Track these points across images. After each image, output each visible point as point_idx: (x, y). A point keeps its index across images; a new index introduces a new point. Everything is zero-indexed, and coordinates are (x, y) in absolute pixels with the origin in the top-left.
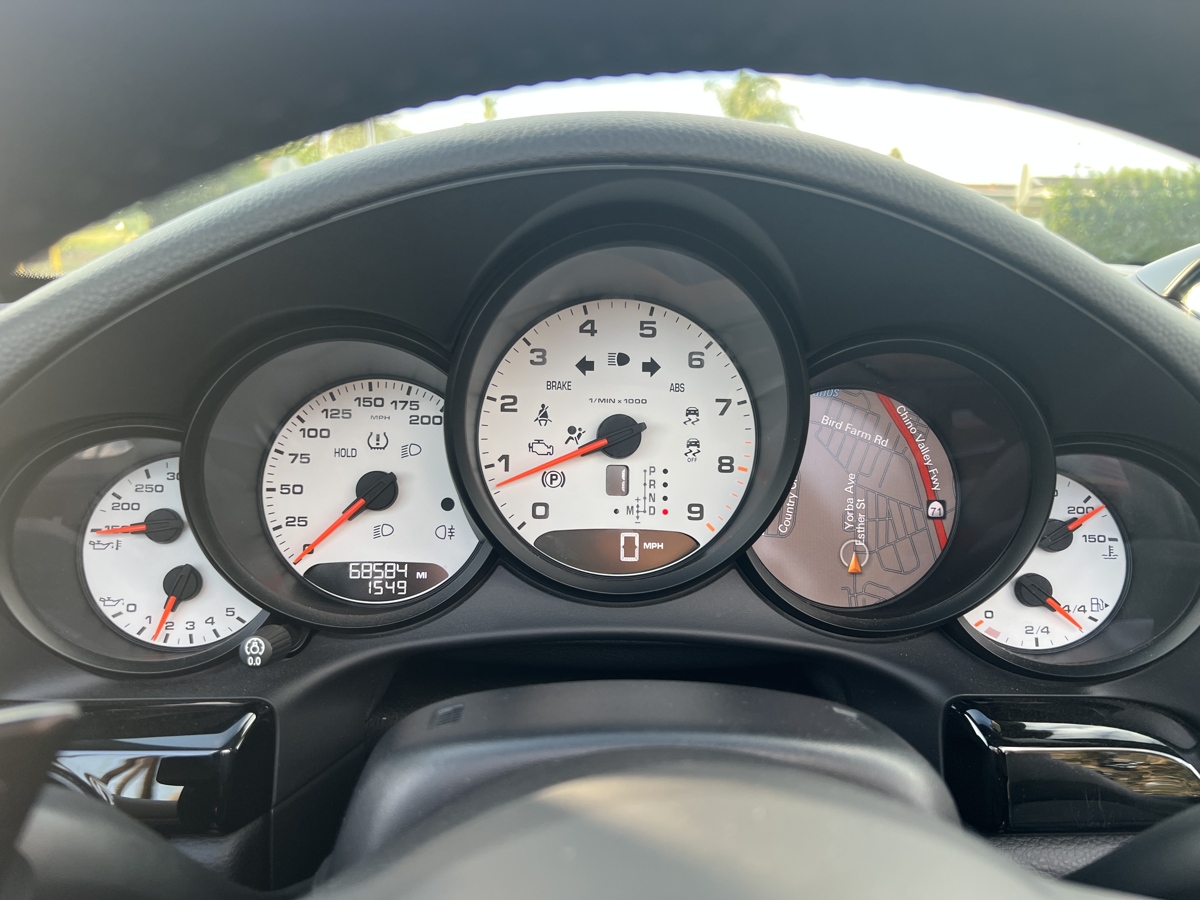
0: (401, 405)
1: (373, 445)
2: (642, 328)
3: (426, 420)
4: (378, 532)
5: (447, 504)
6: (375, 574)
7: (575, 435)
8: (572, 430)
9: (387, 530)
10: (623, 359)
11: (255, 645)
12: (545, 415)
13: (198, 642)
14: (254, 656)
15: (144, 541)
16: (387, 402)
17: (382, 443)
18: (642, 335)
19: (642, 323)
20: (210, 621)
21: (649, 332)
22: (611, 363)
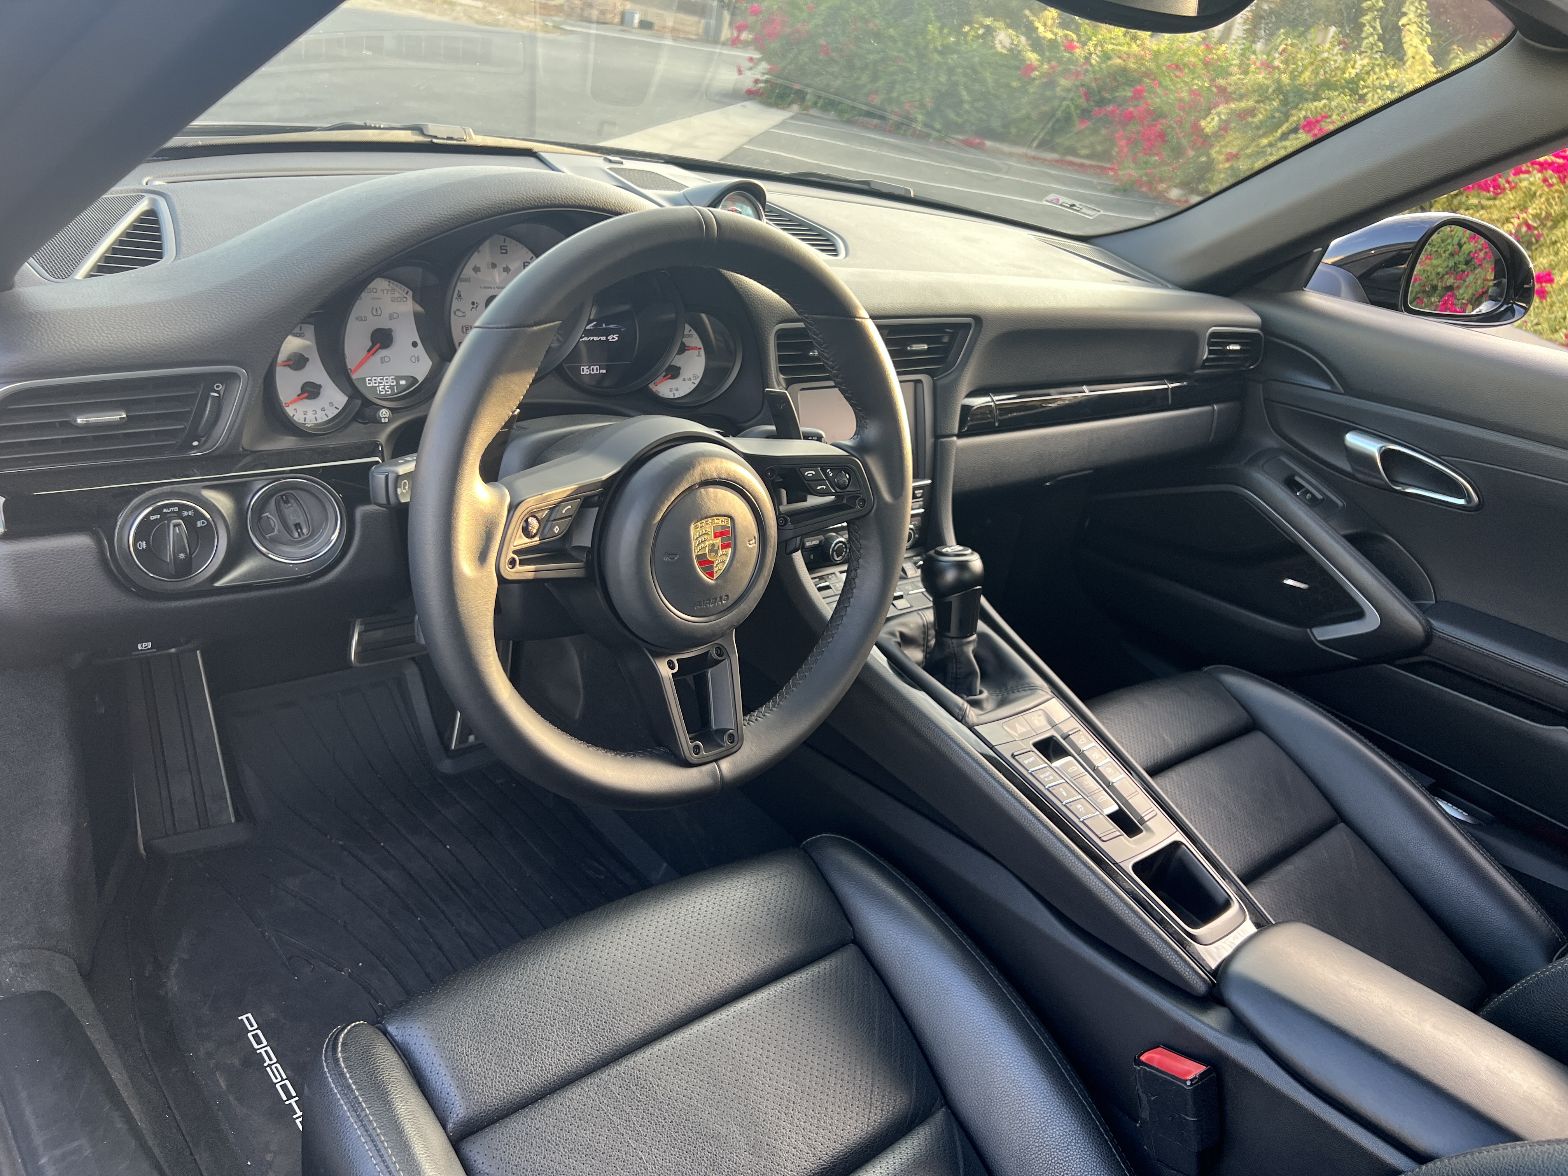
0: (386, 292)
1: (375, 314)
2: (501, 249)
3: (399, 300)
4: (382, 360)
5: (415, 344)
6: (379, 383)
7: (475, 306)
8: (473, 303)
9: (387, 359)
10: (494, 266)
11: (384, 413)
12: (460, 296)
13: (319, 421)
14: (385, 418)
15: (288, 369)
16: (379, 291)
17: (379, 313)
18: (502, 253)
19: (501, 246)
20: (323, 409)
21: (504, 251)
22: (488, 268)
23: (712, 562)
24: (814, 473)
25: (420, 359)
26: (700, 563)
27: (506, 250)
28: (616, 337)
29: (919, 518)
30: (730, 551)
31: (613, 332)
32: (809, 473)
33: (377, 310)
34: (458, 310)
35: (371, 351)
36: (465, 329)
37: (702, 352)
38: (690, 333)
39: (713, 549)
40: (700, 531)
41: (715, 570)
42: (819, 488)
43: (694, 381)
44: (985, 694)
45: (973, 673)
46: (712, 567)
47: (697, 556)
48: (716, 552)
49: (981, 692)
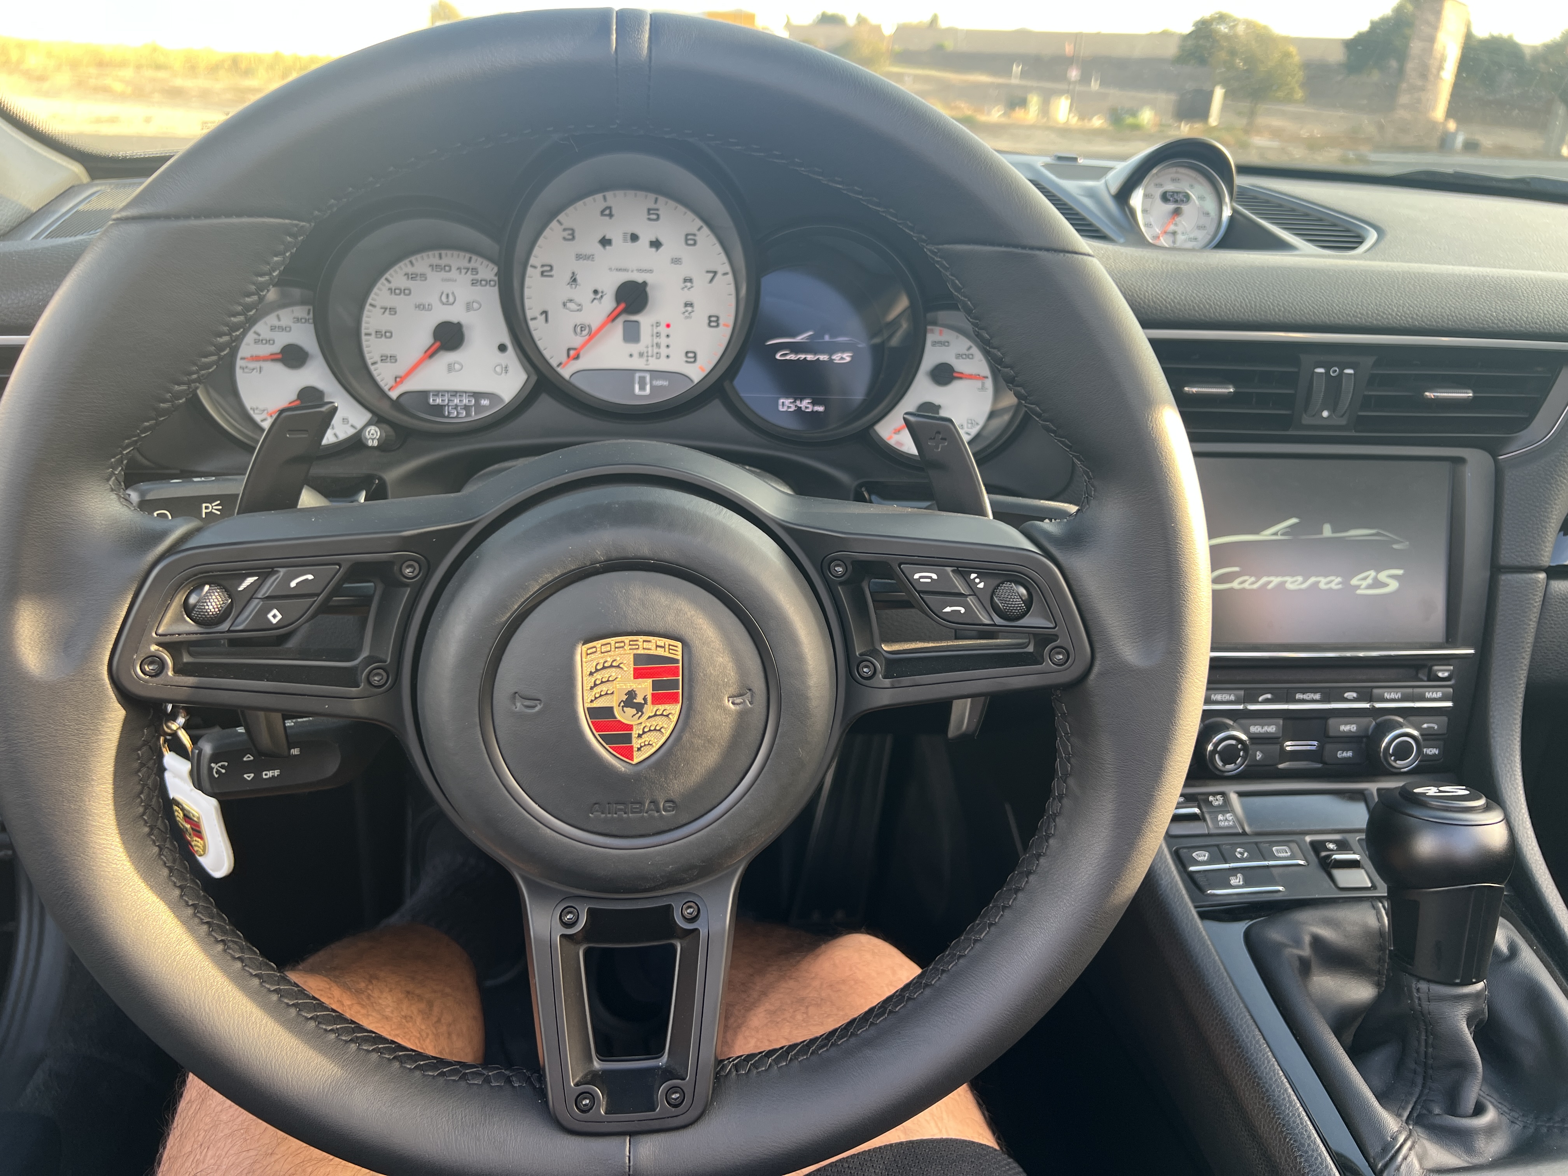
0: (464, 271)
1: (444, 301)
2: (649, 214)
3: (484, 283)
4: (450, 368)
5: (502, 348)
6: (449, 400)
7: (598, 296)
8: (596, 292)
9: (457, 366)
10: (634, 238)
11: (373, 432)
12: (575, 280)
14: (373, 440)
15: (280, 366)
16: (454, 269)
17: (451, 299)
18: (650, 219)
19: (649, 210)
21: (654, 217)
22: (625, 240)
23: (630, 727)
24: (935, 576)
25: (510, 369)
26: (598, 727)
27: (658, 215)
28: (847, 357)
29: (1445, 719)
30: (674, 710)
31: (843, 348)
32: (924, 577)
33: (448, 296)
34: (571, 301)
35: (431, 354)
36: (579, 329)
37: (989, 383)
38: (971, 351)
39: (630, 700)
40: (598, 659)
41: (636, 743)
42: (948, 609)
43: (969, 431)
44: (1490, 1116)
45: (1463, 1066)
46: (628, 738)
47: (593, 712)
48: (639, 708)
49: (1479, 1110)
